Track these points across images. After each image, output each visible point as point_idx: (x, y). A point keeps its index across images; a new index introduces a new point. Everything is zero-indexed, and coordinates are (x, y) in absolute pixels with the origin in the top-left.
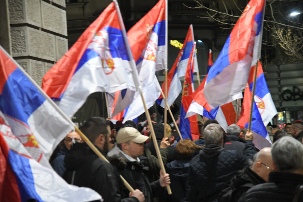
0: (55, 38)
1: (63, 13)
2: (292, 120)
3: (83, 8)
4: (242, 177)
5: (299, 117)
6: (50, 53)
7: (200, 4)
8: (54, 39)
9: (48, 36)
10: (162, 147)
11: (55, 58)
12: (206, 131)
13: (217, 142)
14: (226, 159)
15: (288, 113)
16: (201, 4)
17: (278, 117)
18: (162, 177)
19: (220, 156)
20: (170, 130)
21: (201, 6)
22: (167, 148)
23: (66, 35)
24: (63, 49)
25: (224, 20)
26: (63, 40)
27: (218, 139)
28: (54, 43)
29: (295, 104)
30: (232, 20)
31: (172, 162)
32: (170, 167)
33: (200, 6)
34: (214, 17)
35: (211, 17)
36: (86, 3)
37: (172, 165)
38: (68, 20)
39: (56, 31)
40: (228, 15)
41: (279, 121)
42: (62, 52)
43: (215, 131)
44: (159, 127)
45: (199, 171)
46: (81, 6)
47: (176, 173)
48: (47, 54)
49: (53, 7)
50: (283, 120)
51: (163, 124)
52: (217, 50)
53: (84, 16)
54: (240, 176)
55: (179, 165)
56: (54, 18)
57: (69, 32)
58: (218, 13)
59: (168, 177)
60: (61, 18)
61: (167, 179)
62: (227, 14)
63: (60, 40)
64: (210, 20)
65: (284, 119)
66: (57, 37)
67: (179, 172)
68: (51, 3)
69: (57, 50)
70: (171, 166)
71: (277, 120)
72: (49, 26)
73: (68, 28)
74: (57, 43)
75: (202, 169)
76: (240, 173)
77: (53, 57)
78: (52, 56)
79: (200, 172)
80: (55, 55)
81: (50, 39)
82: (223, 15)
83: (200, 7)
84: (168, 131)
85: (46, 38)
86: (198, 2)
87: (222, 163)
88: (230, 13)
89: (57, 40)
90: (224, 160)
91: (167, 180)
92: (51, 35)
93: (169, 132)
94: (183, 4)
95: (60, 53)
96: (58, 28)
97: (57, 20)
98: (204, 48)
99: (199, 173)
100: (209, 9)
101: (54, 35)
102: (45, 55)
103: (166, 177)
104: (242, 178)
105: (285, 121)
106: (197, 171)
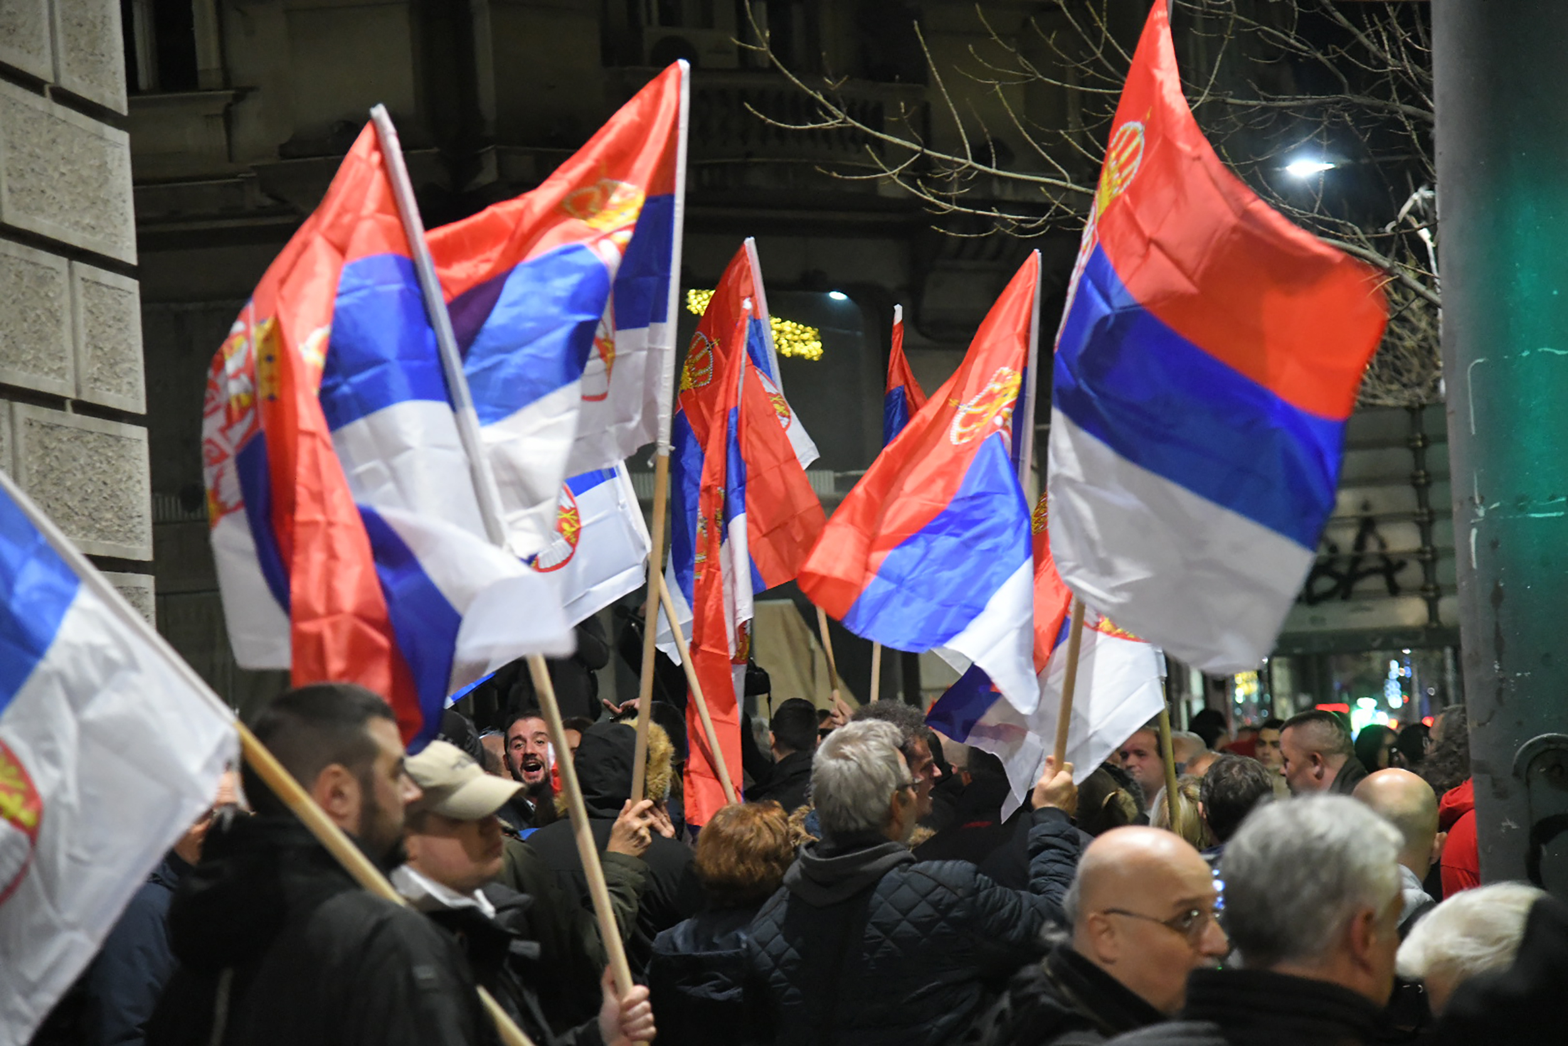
0: (71, 273)
1: (116, 145)
2: (1304, 700)
3: (229, 119)
4: (1045, 999)
5: (1336, 685)
6: (42, 355)
7: (832, 108)
8: (63, 279)
9: (34, 264)
10: (616, 846)
11: (70, 377)
12: (822, 763)
13: (869, 822)
14: (905, 913)
15: (1280, 665)
16: (839, 109)
17: (1235, 686)
18: (610, 1000)
19: (877, 897)
20: (664, 754)
21: (837, 120)
22: (640, 857)
23: (130, 256)
24: (113, 331)
25: (955, 193)
26: (111, 284)
27: (874, 805)
28: (66, 299)
29: (1314, 620)
30: (996, 190)
31: (682, 926)
32: (671, 953)
33: (834, 117)
34: (900, 175)
35: (889, 173)
36: (241, 95)
37: (679, 941)
38: (138, 182)
39: (76, 239)
40: (970, 167)
41: (1239, 705)
42: (107, 347)
43: (860, 766)
44: (607, 742)
45: (777, 973)
46: (218, 108)
47: (698, 982)
48: (24, 357)
49: (60, 111)
50: (1255, 699)
51: (632, 723)
52: (924, 341)
53: (230, 158)
54: (1034, 997)
55: (716, 940)
56: (63, 170)
57: (143, 243)
58: (924, 156)
59: (646, 1004)
60: (103, 167)
61: (637, 1016)
62: (970, 162)
63: (98, 283)
64: (885, 191)
65: (1261, 695)
66: (83, 269)
67: (717, 978)
68: (48, 93)
69: (83, 338)
70: (675, 948)
71: (1230, 701)
72: (40, 210)
73: (140, 223)
74: (81, 300)
75: (791, 961)
76: (1031, 981)
77: (60, 373)
78: (51, 370)
79: (783, 976)
80: (69, 363)
81: (42, 281)
82: (949, 164)
83: (831, 123)
84: (655, 756)
85: (19, 275)
86: (821, 98)
87: (886, 929)
88: (981, 156)
89: (79, 285)
90: (899, 916)
91: (641, 1020)
92: (47, 258)
93: (661, 760)
94: (748, 106)
95: (99, 353)
96: (87, 220)
97: (84, 181)
98: (859, 334)
99: (778, 980)
100: (878, 134)
101: (65, 260)
102: (14, 363)
103: (632, 1004)
104: (1045, 1006)
105: (1266, 702)
106: (772, 970)
